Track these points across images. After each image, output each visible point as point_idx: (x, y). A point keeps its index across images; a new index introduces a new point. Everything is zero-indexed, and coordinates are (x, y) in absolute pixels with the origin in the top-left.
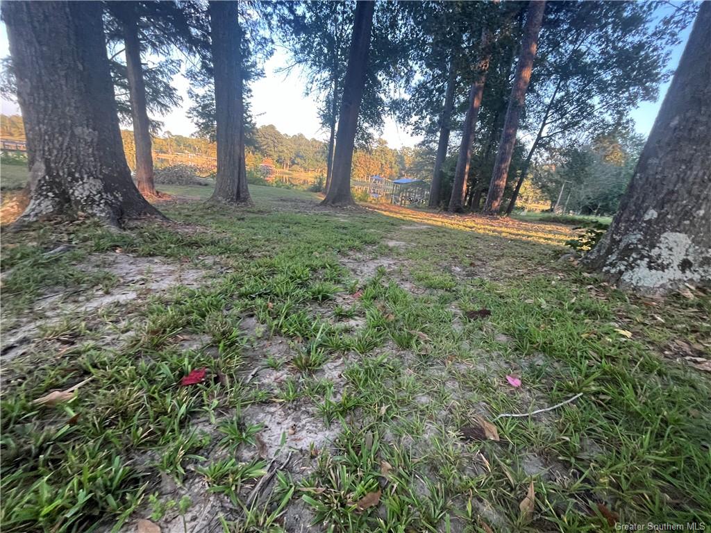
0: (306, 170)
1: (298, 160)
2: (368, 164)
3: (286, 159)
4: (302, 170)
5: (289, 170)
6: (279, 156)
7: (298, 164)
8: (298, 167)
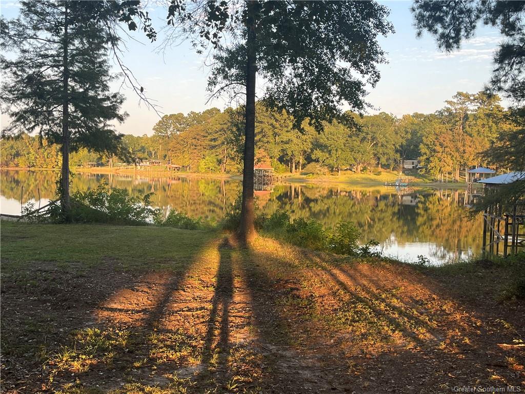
0: (332, 169)
1: (318, 154)
2: (459, 144)
3: (296, 153)
4: (326, 170)
5: (302, 174)
6: (283, 150)
7: (317, 161)
8: (318, 166)
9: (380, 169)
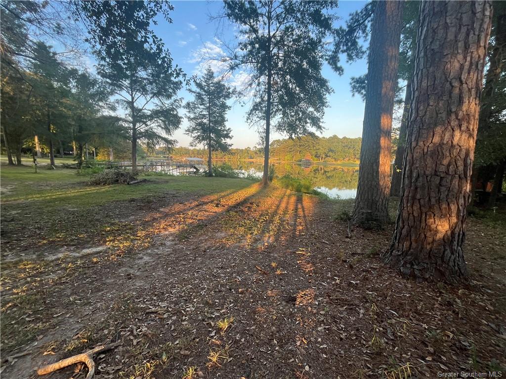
0: (336, 160)
1: (330, 153)
3: (322, 153)
4: (333, 160)
5: (324, 161)
6: (316, 152)
7: (330, 156)
8: (330, 158)
9: (356, 160)
